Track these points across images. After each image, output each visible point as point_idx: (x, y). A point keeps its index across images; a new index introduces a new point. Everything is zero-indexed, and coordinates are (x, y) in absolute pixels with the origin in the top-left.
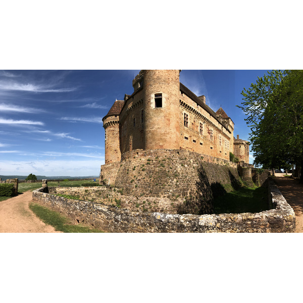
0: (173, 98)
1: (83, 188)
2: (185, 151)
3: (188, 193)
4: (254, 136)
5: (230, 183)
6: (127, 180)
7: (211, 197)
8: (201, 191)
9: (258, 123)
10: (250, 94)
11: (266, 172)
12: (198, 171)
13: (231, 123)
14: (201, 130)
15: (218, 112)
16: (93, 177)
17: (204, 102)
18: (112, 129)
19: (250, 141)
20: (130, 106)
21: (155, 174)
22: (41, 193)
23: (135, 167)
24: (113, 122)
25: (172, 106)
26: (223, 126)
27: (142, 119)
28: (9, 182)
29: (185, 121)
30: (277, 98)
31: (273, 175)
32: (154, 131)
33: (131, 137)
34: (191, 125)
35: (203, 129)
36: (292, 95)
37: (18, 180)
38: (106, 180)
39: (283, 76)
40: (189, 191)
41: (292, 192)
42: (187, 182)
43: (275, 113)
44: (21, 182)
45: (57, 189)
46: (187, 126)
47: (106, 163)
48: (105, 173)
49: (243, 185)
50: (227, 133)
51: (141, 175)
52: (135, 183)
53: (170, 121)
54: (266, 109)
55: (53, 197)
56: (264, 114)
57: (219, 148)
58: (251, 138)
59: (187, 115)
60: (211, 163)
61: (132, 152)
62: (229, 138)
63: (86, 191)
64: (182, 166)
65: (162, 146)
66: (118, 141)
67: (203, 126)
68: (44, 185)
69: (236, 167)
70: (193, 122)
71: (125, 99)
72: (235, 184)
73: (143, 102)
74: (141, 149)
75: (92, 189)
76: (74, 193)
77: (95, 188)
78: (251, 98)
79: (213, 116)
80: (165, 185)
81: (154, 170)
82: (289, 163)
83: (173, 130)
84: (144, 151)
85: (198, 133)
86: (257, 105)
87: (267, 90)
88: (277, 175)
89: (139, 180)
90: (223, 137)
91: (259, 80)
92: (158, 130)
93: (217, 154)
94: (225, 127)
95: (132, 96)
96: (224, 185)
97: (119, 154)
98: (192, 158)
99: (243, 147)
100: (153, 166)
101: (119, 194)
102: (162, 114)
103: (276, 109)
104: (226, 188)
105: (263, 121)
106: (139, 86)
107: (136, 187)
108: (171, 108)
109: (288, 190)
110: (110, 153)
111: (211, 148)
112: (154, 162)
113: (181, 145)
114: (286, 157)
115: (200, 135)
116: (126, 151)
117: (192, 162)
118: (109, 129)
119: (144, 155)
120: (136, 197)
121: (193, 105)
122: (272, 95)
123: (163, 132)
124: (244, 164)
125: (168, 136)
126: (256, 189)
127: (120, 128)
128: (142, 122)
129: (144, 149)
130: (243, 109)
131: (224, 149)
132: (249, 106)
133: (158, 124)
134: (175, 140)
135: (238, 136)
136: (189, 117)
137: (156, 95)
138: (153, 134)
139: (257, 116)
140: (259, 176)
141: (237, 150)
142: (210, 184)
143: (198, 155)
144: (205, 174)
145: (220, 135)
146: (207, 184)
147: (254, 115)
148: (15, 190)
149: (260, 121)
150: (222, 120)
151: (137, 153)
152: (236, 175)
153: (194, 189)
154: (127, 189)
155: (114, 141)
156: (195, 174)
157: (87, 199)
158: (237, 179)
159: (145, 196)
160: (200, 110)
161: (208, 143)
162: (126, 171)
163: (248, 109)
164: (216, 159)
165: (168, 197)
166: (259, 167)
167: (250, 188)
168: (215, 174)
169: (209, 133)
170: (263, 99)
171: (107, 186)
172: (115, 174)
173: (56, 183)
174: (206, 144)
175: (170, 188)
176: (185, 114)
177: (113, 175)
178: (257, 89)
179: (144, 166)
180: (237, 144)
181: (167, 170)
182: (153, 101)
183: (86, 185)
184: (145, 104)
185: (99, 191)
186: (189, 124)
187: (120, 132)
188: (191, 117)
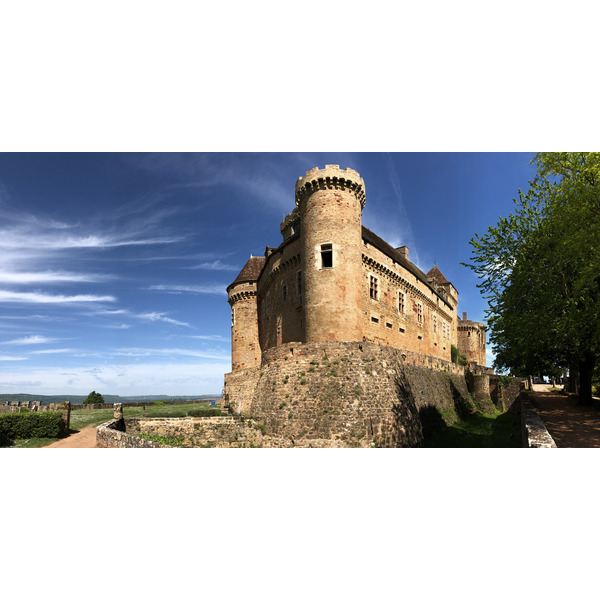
0: (351, 252)
1: (191, 421)
2: (373, 344)
3: (380, 429)
4: (493, 314)
5: (452, 405)
6: (273, 404)
7: (420, 436)
8: (403, 423)
9: (501, 293)
10: (487, 243)
11: (516, 383)
12: (397, 383)
13: (452, 292)
14: (401, 306)
15: (430, 273)
16: (210, 397)
17: (406, 258)
18: (244, 305)
19: (486, 324)
20: (276, 265)
21: (323, 390)
22: (113, 431)
23: (287, 377)
24: (247, 293)
25: (349, 265)
26: (439, 297)
27: (300, 286)
28: (54, 409)
29: (371, 290)
30: (531, 251)
31: (530, 389)
32: (321, 307)
33: (279, 320)
34: (383, 296)
35: (405, 303)
36: (557, 248)
37: (71, 404)
38: (233, 403)
39: (542, 218)
40: (381, 425)
41: (566, 424)
42: (377, 406)
43: (530, 276)
44: (76, 408)
45: (141, 422)
46: (375, 299)
47: (233, 369)
48: (233, 389)
49: (475, 409)
50: (446, 309)
51: (299, 393)
52: (289, 410)
53: (347, 290)
54: (514, 269)
55: (134, 439)
56: (511, 277)
57: (432, 337)
58: (488, 318)
59: (376, 280)
60: (419, 367)
61: (282, 349)
62: (449, 319)
63: (197, 426)
64: (367, 373)
65: (332, 336)
66: (255, 327)
67: (405, 298)
68: (117, 415)
69: (462, 373)
70: (386, 291)
71: (266, 254)
72: (462, 408)
73: (300, 260)
74: (298, 341)
75: (208, 421)
76: (173, 430)
77: (214, 420)
78: (488, 251)
79: (421, 281)
80: (339, 414)
81: (322, 383)
82: (557, 366)
83: (352, 306)
84: (304, 346)
85: (396, 311)
86: (498, 263)
87: (516, 239)
88: (537, 388)
89: (296, 403)
90: (439, 317)
91: (502, 222)
92: (328, 306)
93: (430, 349)
94: (442, 300)
95: (281, 250)
96: (441, 411)
97: (258, 353)
98: (385, 359)
99: (474, 336)
100: (318, 375)
101: (258, 432)
102: (333, 279)
103: (531, 270)
104: (444, 417)
105: (508, 290)
106: (293, 233)
107: (290, 417)
108: (348, 269)
109: (557, 419)
110: (241, 350)
111: (420, 338)
112: (321, 366)
113: (365, 333)
114: (551, 355)
115: (399, 314)
116: (269, 346)
117: (385, 365)
118: (238, 305)
119: (304, 354)
120: (290, 438)
121: (386, 262)
122: (524, 246)
123: (334, 310)
124: (477, 368)
125: (343, 317)
126: (499, 417)
127: (259, 303)
128: (300, 292)
129: (304, 342)
130: (473, 268)
131: (442, 339)
132: (484, 263)
133: (327, 296)
134: (355, 323)
135: (465, 314)
136: (378, 283)
137: (323, 247)
138: (318, 313)
139: (499, 281)
140: (503, 390)
141: (464, 341)
142: (418, 408)
143: (396, 352)
144: (408, 389)
145: (434, 313)
146: (413, 410)
147: (494, 278)
148: (64, 424)
149: (504, 288)
150: (436, 287)
151: (292, 350)
152: (462, 389)
153: (389, 419)
154: (273, 422)
155: (248, 327)
156: (391, 389)
157: (198, 443)
158: (465, 397)
159: (308, 437)
160: (398, 270)
161: (413, 328)
162: (270, 386)
163: (482, 268)
164: (427, 360)
165: (344, 438)
166: (504, 374)
167: (487, 415)
168: (426, 388)
169: (415, 310)
170: (509, 252)
171: (237, 417)
172: (250, 392)
173: (139, 409)
174: (410, 331)
175: (346, 419)
176: (372, 278)
177: (247, 393)
178: (499, 236)
179: (303, 375)
180: (464, 328)
181: (341, 383)
182: (318, 257)
183: (197, 414)
184: (305, 262)
185: (220, 426)
186: (378, 294)
187: (259, 310)
188: (383, 282)
